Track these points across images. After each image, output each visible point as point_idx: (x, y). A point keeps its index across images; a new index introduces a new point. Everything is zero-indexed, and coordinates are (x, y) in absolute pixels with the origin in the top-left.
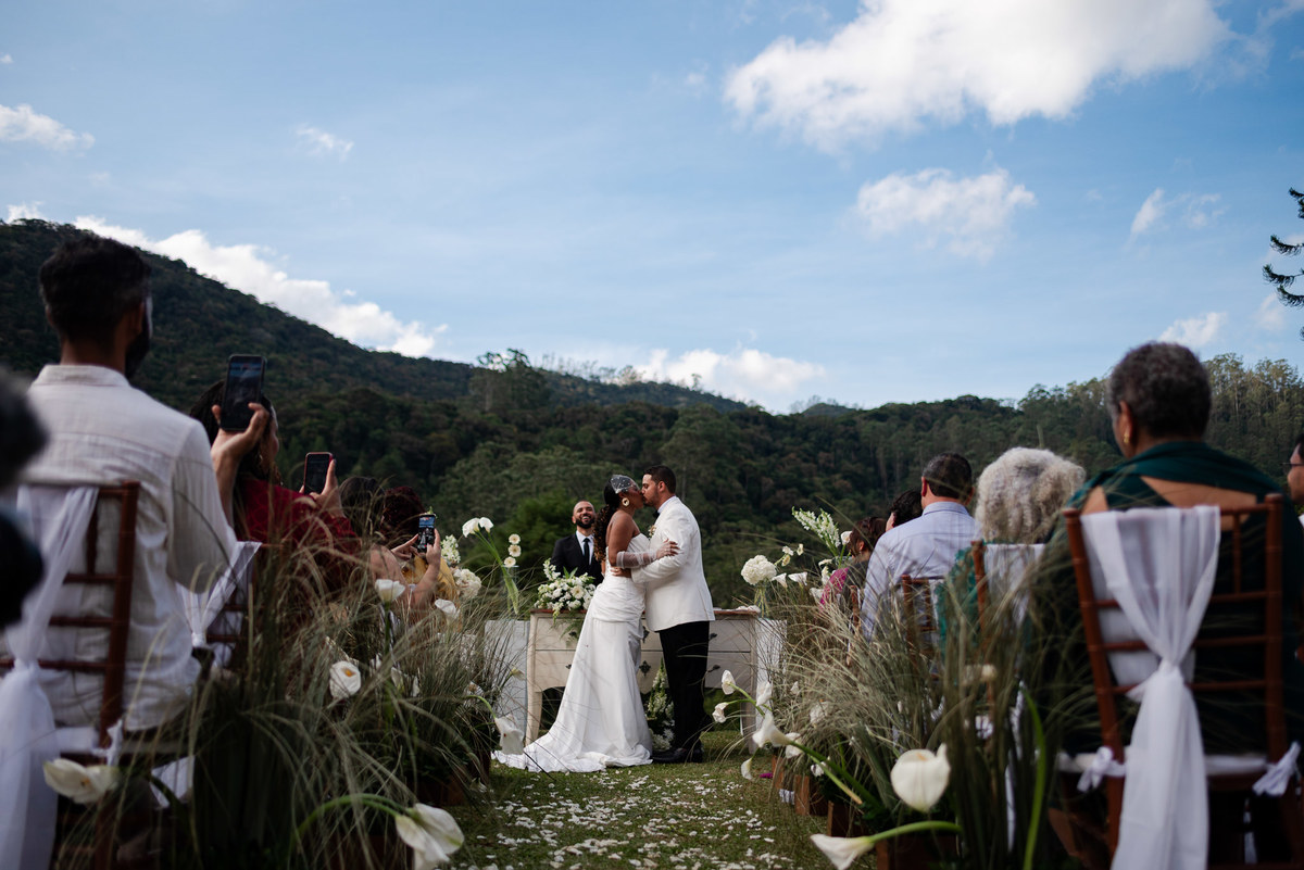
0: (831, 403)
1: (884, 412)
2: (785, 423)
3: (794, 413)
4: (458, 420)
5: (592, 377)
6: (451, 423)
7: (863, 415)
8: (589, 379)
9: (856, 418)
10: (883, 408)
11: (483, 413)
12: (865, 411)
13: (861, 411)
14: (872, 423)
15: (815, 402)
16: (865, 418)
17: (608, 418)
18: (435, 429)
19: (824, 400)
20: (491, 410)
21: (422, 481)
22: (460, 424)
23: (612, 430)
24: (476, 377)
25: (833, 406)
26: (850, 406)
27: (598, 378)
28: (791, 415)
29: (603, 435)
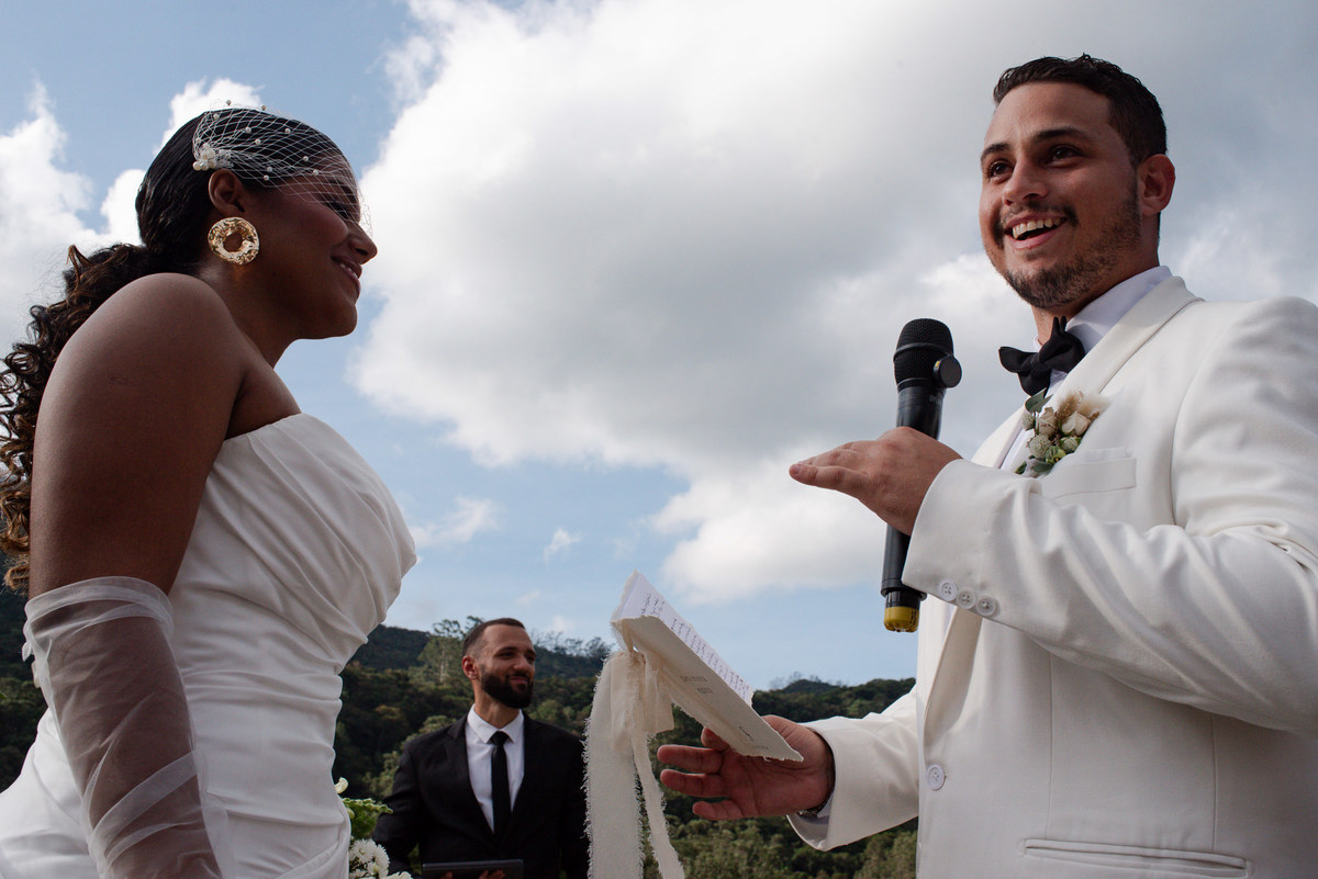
0: (814, 680)
1: (871, 689)
2: (764, 699)
3: (774, 689)
4: (410, 691)
5: (557, 648)
6: (403, 694)
7: (848, 692)
8: (554, 651)
9: (843, 696)
10: (870, 685)
11: (438, 684)
12: (851, 688)
13: (845, 689)
14: (858, 702)
15: (797, 679)
16: (850, 696)
17: (572, 693)
18: (384, 702)
19: (806, 677)
20: (447, 681)
21: (367, 758)
22: (412, 696)
23: (577, 706)
24: (430, 646)
25: (815, 683)
26: (834, 684)
27: (563, 649)
28: (772, 692)
29: (567, 711)
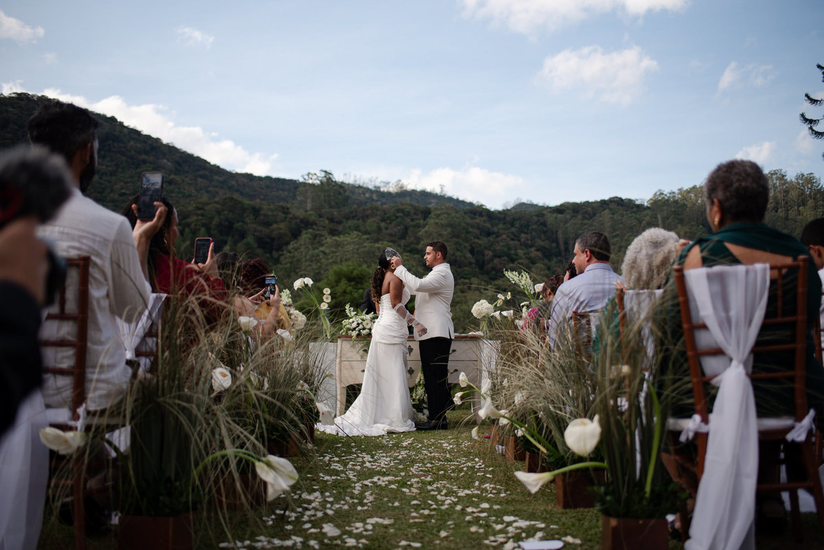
0: (529, 202)
1: (562, 208)
2: (499, 215)
3: (505, 209)
4: (290, 216)
5: (375, 187)
6: (285, 218)
7: (549, 210)
8: (373, 189)
9: (545, 212)
10: (562, 205)
11: (306, 211)
12: (550, 208)
13: (548, 208)
14: (555, 215)
15: (518, 202)
16: (550, 212)
17: (385, 214)
18: (276, 222)
19: (524, 200)
20: (312, 209)
21: (268, 255)
22: (291, 218)
23: (388, 221)
24: (301, 189)
25: (530, 205)
26: (541, 204)
27: (379, 188)
28: (503, 210)
29: (383, 225)
